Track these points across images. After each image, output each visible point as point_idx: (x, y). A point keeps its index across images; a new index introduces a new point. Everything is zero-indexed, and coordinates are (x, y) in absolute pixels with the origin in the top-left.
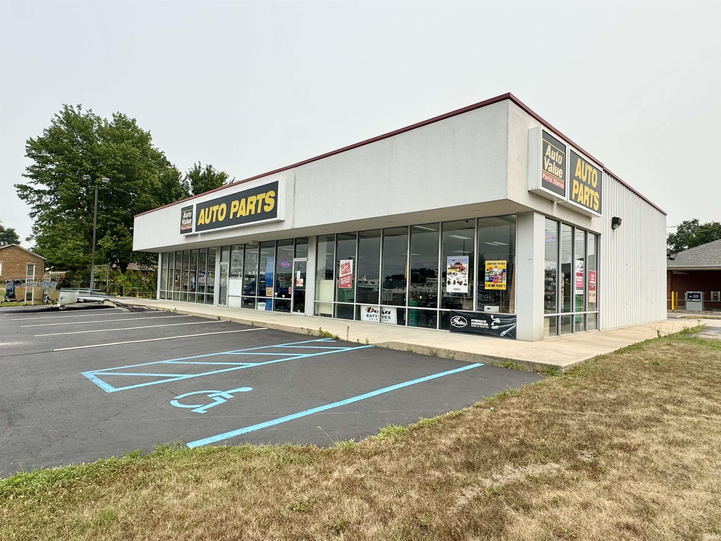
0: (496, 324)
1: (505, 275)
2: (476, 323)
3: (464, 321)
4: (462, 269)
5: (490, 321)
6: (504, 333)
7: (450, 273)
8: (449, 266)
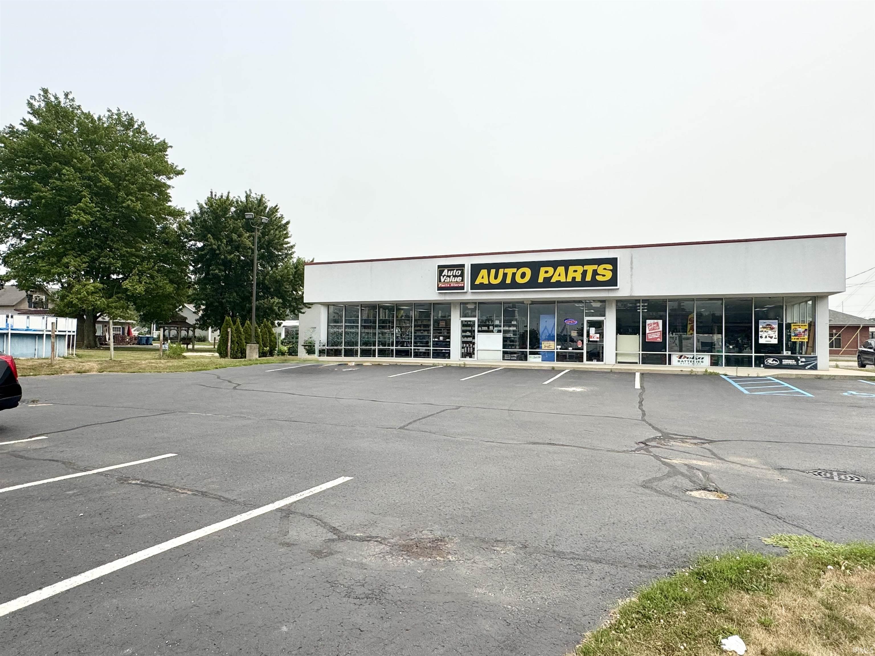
0: (802, 362)
1: (807, 333)
2: (785, 362)
3: (776, 361)
4: (772, 329)
5: (797, 360)
6: (809, 367)
7: (762, 331)
8: (760, 326)
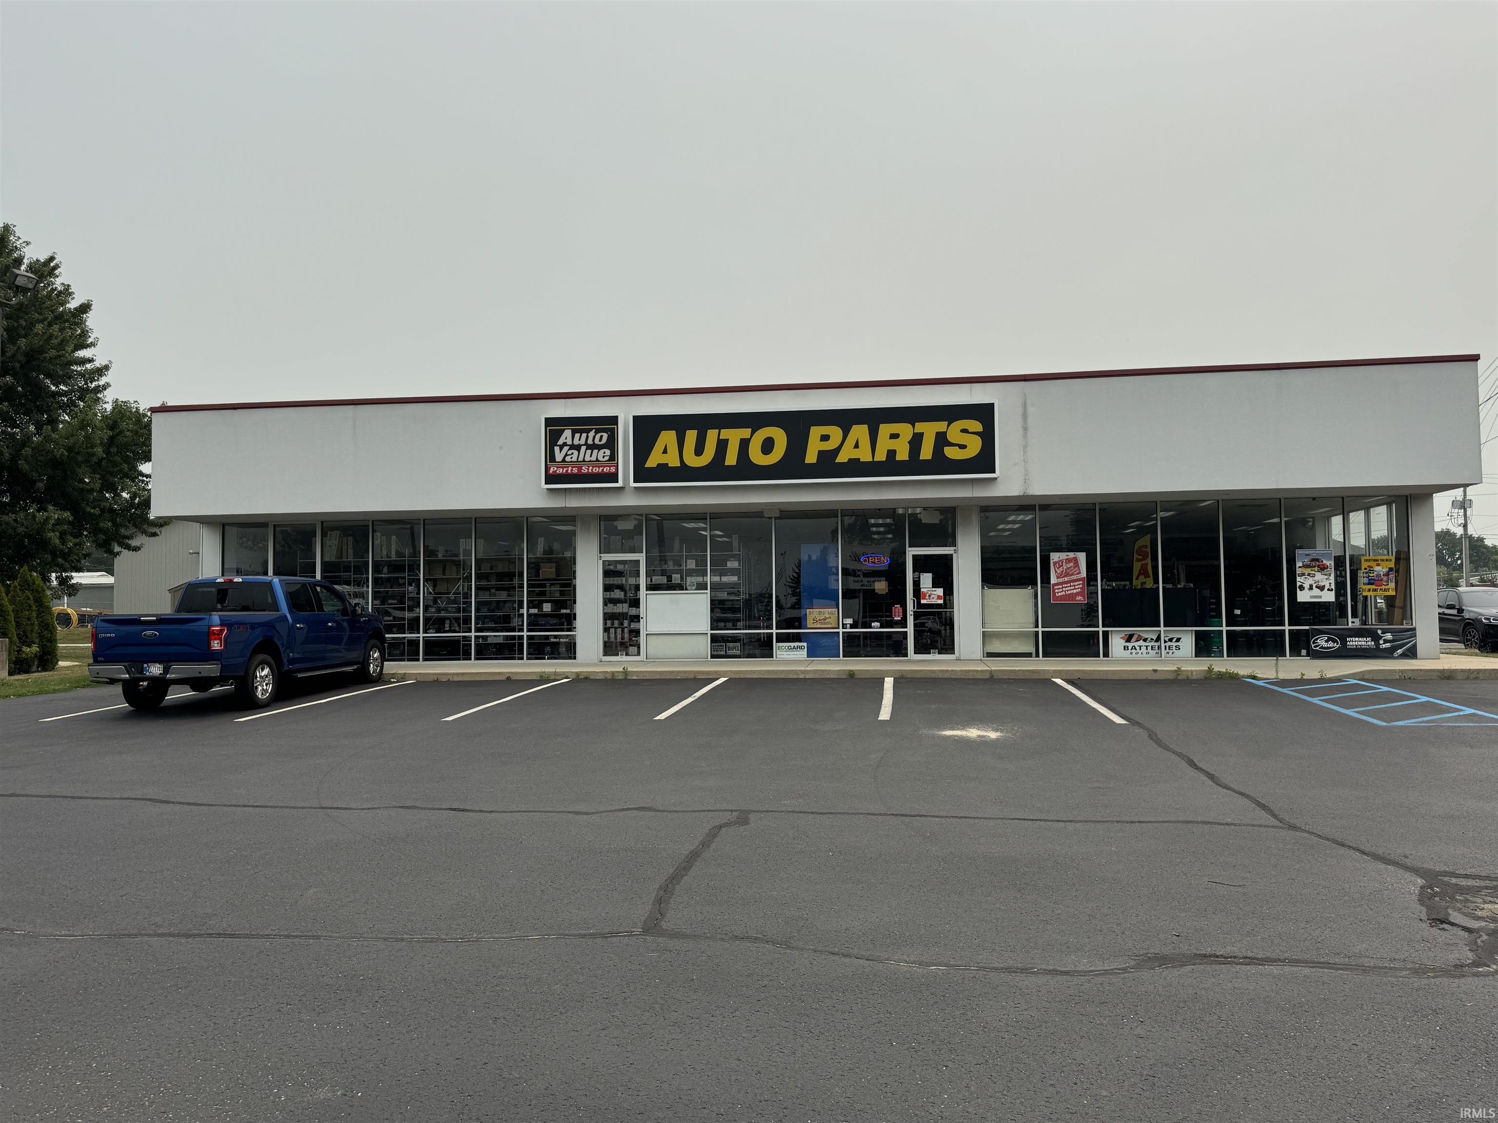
0: (1386, 641)
1: (1392, 576)
2: (1354, 642)
3: (1334, 641)
4: (1323, 568)
5: (1376, 638)
6: (1400, 651)
7: (1303, 574)
8: (1299, 564)
